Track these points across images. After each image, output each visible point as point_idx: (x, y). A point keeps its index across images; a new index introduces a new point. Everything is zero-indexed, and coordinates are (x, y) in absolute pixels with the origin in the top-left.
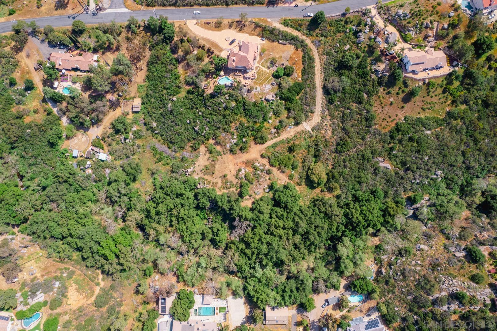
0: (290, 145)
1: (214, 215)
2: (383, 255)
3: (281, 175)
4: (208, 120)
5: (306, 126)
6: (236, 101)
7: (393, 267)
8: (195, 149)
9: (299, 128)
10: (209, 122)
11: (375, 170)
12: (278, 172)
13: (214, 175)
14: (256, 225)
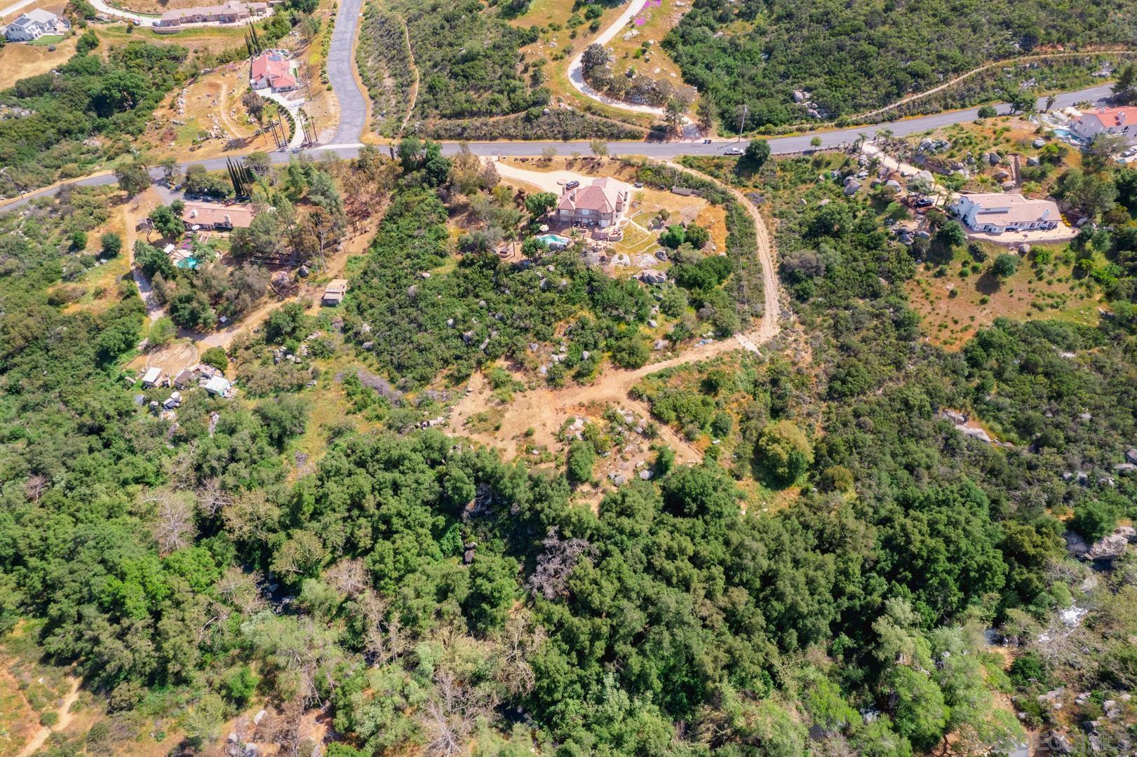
0: (705, 377)
2: (1042, 693)
3: (684, 445)
4: (500, 314)
5: (746, 342)
6: (572, 274)
7: (1094, 723)
8: (459, 379)
9: (728, 345)
10: (501, 319)
11: (947, 439)
12: (676, 439)
13: (497, 434)
14: (611, 547)
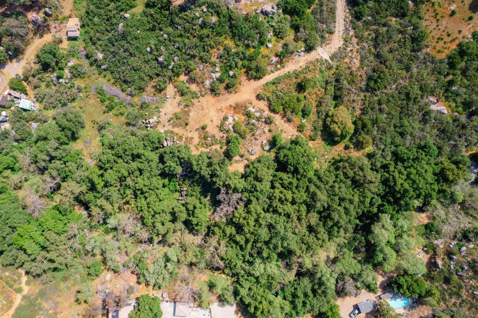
0: (299, 80)
1: (190, 186)
2: (436, 239)
3: (287, 125)
4: (177, 45)
5: (323, 53)
6: (218, 14)
7: (455, 257)
8: (160, 90)
9: (313, 56)
10: (178, 48)
11: (424, 115)
12: (283, 121)
13: (188, 127)
14: (252, 198)
